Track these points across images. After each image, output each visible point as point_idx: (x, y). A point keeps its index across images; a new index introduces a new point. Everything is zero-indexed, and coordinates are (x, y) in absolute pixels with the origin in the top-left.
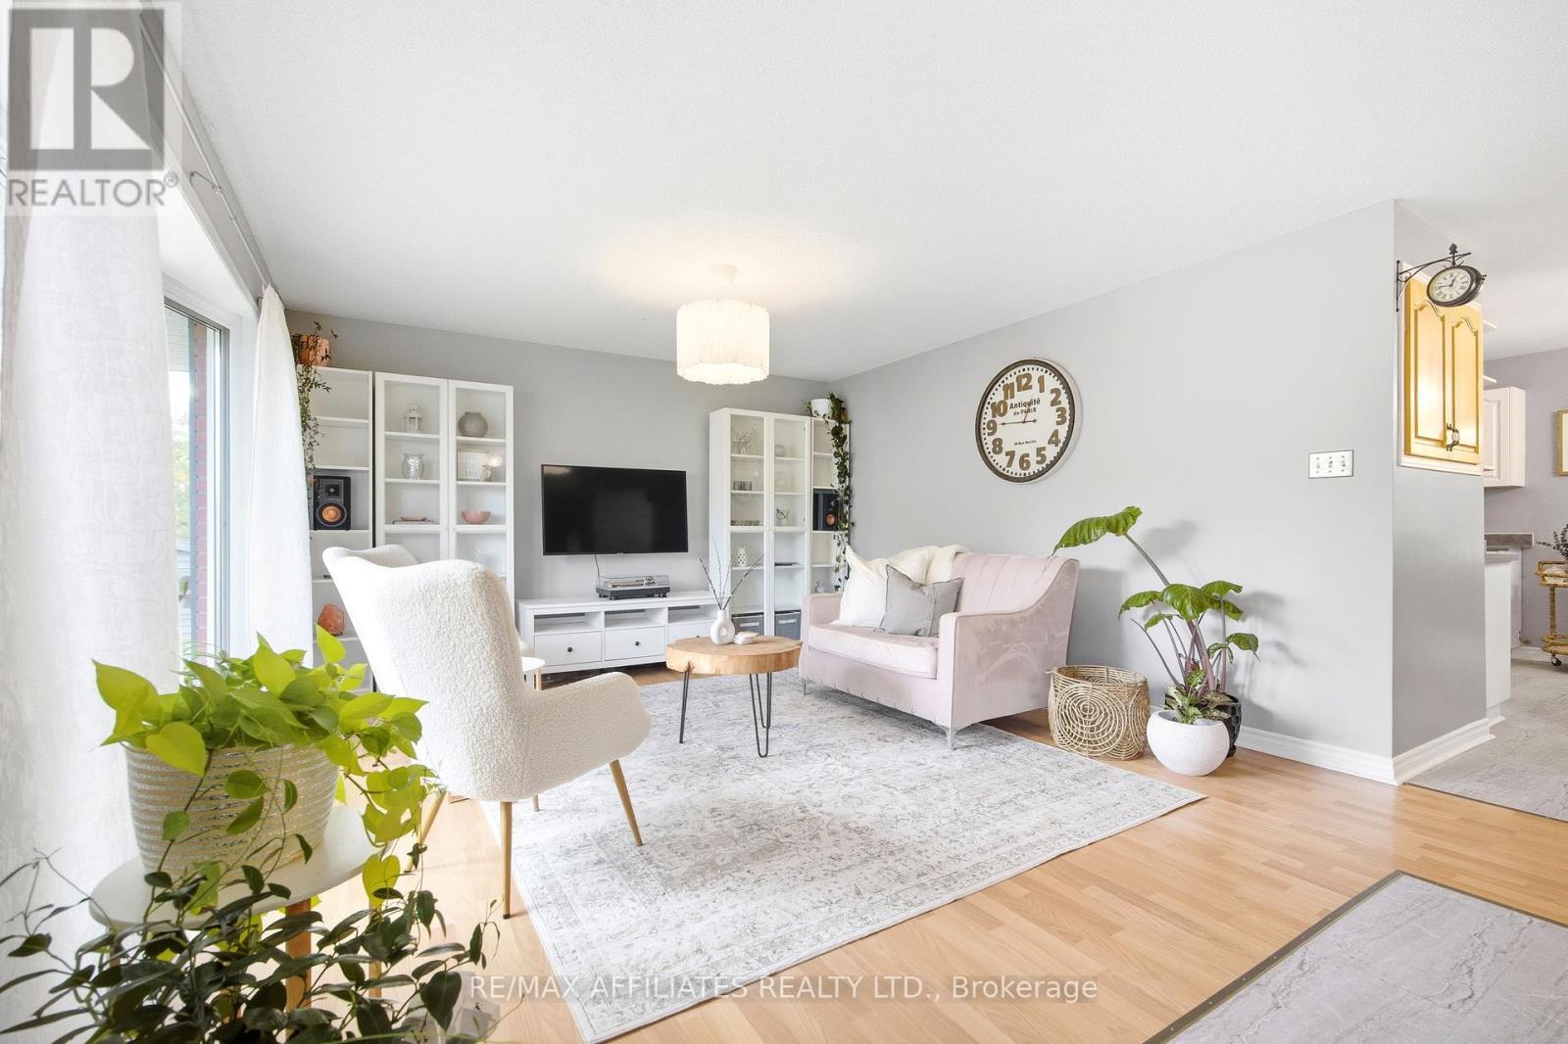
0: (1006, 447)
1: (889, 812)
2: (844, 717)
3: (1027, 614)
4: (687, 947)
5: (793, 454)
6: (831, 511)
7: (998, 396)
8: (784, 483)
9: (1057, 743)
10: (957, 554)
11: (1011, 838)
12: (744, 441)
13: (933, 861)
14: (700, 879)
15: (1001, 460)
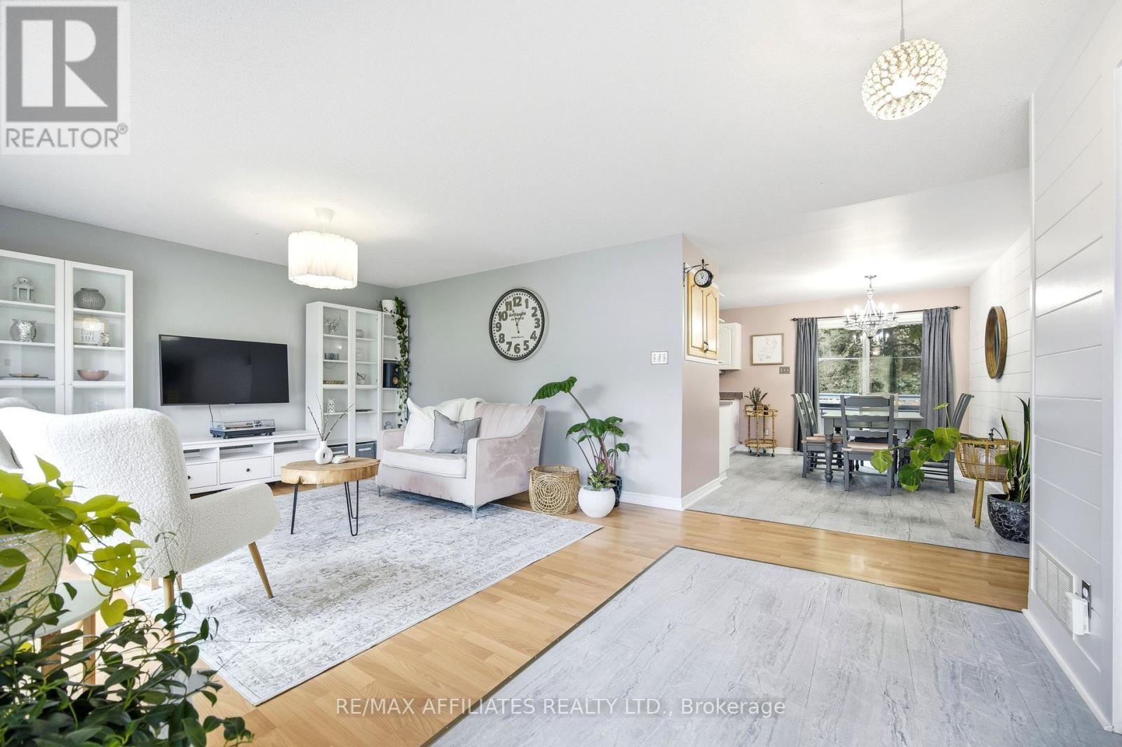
0: (507, 339)
1: (439, 556)
2: (407, 507)
3: (518, 438)
4: (315, 644)
5: (369, 336)
6: (395, 375)
7: (502, 308)
8: (363, 357)
9: (534, 509)
10: (478, 403)
11: (508, 559)
12: (333, 326)
13: (464, 577)
14: (319, 609)
15: (504, 347)
